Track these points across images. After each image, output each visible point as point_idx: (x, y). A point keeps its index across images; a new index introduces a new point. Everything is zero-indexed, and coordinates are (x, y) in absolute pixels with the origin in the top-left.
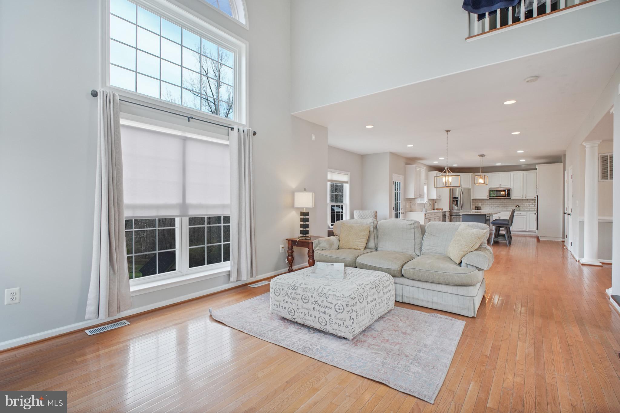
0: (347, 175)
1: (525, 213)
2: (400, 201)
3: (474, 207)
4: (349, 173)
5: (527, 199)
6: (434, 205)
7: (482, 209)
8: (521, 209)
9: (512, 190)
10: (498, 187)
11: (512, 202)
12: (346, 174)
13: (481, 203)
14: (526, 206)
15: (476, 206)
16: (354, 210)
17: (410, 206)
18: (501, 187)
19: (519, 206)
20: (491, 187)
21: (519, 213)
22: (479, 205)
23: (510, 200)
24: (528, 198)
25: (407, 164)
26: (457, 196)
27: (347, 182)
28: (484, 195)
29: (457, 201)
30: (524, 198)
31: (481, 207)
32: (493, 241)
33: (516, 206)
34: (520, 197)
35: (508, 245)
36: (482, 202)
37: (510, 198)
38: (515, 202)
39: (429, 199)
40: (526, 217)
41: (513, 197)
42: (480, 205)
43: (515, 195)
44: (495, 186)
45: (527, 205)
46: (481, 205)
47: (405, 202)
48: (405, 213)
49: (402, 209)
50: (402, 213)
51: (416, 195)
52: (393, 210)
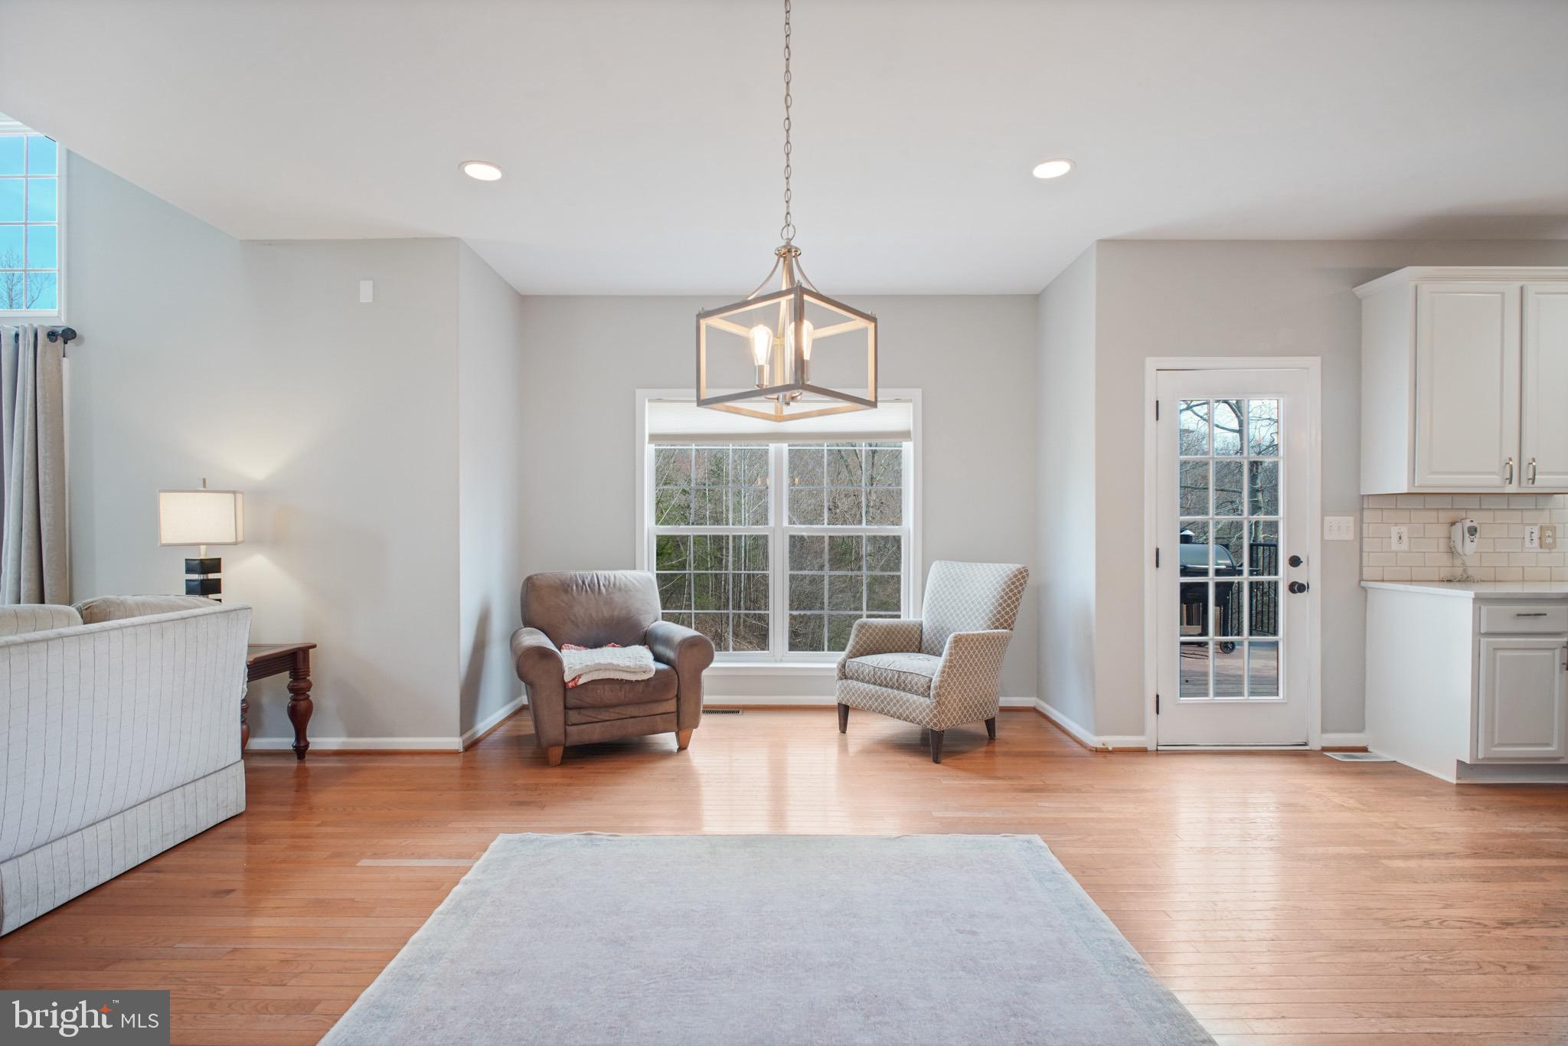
0: (911, 400)
2: (1272, 511)
4: (918, 392)
12: (898, 400)
16: (935, 560)
27: (906, 436)
47: (1360, 522)
48: (1365, 589)
49: (1295, 561)
50: (1297, 588)
51: (1433, 473)
52: (1157, 566)
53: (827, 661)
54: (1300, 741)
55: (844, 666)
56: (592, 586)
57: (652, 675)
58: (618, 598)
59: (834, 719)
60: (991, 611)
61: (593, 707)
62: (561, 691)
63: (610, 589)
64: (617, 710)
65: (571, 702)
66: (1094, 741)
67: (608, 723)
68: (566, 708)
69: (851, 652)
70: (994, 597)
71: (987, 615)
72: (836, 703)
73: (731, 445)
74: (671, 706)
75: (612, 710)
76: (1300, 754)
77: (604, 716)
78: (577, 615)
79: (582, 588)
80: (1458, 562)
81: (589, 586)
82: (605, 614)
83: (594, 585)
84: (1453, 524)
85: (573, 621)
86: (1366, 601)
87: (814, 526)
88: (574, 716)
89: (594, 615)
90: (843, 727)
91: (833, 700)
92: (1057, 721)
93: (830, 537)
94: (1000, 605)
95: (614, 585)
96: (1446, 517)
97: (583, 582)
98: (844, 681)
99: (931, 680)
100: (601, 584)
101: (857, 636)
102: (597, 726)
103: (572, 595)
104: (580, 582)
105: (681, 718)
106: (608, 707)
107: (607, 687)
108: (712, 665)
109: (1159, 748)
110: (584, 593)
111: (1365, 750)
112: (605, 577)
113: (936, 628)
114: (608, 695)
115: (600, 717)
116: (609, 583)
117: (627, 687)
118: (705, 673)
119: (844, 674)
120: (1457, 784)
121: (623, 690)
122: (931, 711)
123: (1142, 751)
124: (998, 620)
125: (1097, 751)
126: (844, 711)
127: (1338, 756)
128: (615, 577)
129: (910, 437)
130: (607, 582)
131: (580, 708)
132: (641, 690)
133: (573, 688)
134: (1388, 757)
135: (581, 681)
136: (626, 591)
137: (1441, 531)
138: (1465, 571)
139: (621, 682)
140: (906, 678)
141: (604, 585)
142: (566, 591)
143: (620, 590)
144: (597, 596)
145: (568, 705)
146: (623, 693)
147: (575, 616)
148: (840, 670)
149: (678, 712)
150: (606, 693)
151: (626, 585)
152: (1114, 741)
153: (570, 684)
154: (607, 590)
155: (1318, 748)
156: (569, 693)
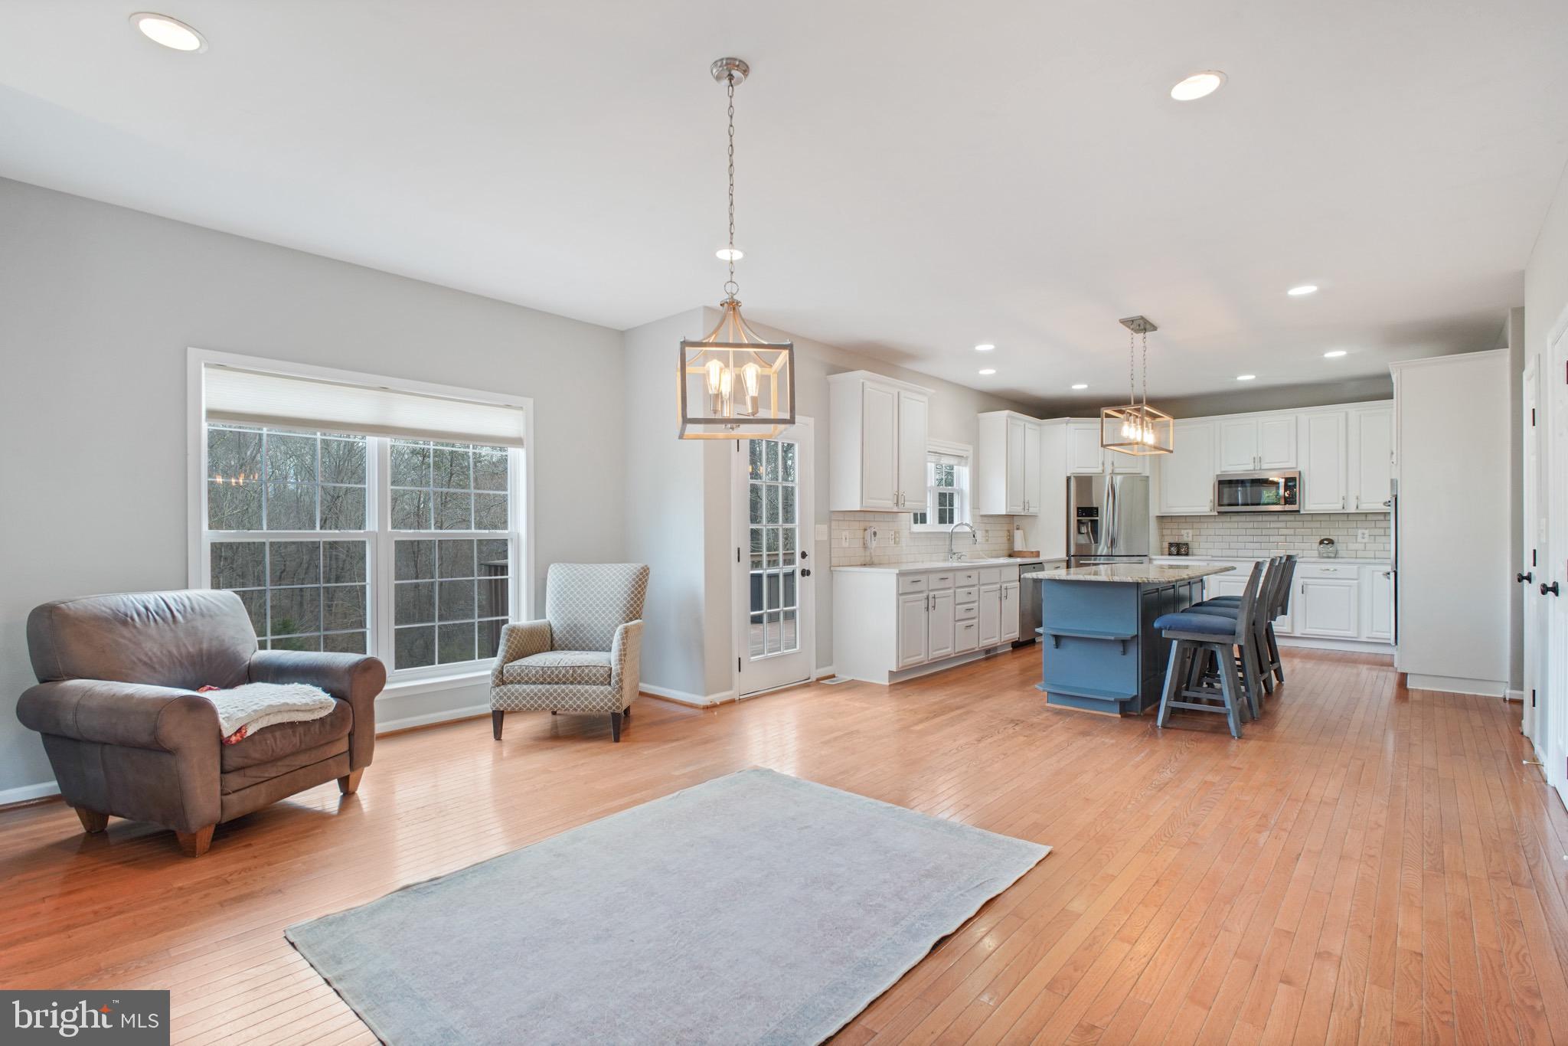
0: (521, 408)
1: (1356, 567)
2: (792, 521)
3: (1166, 545)
4: (530, 402)
5: (1366, 514)
6: (1011, 539)
7: (1195, 551)
8: (1341, 553)
9: (1305, 477)
10: (1251, 467)
11: (1306, 525)
12: (508, 406)
13: (1190, 531)
14: (1359, 539)
15: (1175, 540)
16: (553, 562)
17: (865, 546)
18: (1260, 469)
19: (1331, 542)
20: (1223, 470)
21: (1331, 567)
22: (1185, 539)
23: (1298, 518)
24: (1365, 507)
25: (835, 370)
26: (1095, 506)
27: (517, 442)
28: (1201, 500)
29: (1095, 523)
30: (1352, 509)
31: (1193, 546)
32: (1166, 706)
33: (1321, 542)
34: (1336, 507)
35: (1234, 733)
36: (1196, 525)
37: (1298, 511)
38: (1318, 525)
39: (982, 516)
40: (1359, 587)
41: (1307, 508)
42: (1186, 535)
43: (1313, 500)
44: (1239, 466)
45: (1366, 536)
46: (1190, 539)
47: (830, 527)
48: (831, 571)
49: (804, 555)
50: (805, 573)
51: (871, 499)
52: (739, 561)
53: (483, 669)
54: (806, 677)
55: (501, 672)
56: (160, 612)
57: (331, 710)
58: (202, 625)
59: (489, 727)
60: (625, 605)
61: (261, 764)
62: (217, 749)
63: (188, 615)
64: (287, 762)
65: (233, 760)
66: (702, 700)
67: (275, 780)
68: (223, 772)
69: (505, 657)
70: (626, 592)
71: (621, 609)
72: (490, 711)
73: (319, 434)
74: (343, 746)
75: (280, 763)
76: (806, 685)
77: (272, 772)
78: (150, 653)
79: (148, 617)
80: (868, 554)
81: (157, 613)
82: (191, 650)
83: (163, 611)
84: (865, 530)
85: (145, 664)
86: (832, 580)
87: (422, 531)
88: (235, 781)
89: (175, 652)
90: (498, 734)
91: (487, 708)
92: (656, 693)
93: (439, 541)
94: (632, 599)
95: (193, 609)
96: (862, 525)
97: (147, 609)
98: (502, 687)
99: (611, 669)
100: (176, 613)
101: (508, 640)
102: (262, 787)
103: (135, 627)
104: (143, 610)
105: (355, 757)
106: (274, 760)
107: (278, 734)
108: (386, 687)
109: (741, 697)
110: (152, 623)
111: (833, 676)
112: (175, 600)
113: (568, 625)
114: (280, 744)
115: (267, 775)
116: (184, 606)
117: (301, 730)
118: (377, 698)
119: (501, 679)
120: (890, 685)
121: (298, 735)
122: (614, 696)
123: (732, 702)
124: (631, 612)
125: (707, 708)
126: (498, 718)
127: (826, 682)
128: (188, 598)
129: (523, 444)
130: (181, 606)
131: (243, 768)
132: (317, 730)
133: (238, 742)
134: (849, 678)
135: (250, 731)
136: (211, 616)
137: (860, 534)
138: (871, 558)
139: (292, 725)
140: (583, 671)
141: (178, 610)
142: (124, 623)
143: (202, 615)
144: (173, 626)
145: (227, 768)
146: (298, 738)
147: (147, 655)
148: (497, 677)
149: (351, 750)
150: (278, 742)
151: (208, 609)
152: (718, 697)
153: (234, 739)
154: (184, 617)
155: (814, 680)
156: (228, 752)
